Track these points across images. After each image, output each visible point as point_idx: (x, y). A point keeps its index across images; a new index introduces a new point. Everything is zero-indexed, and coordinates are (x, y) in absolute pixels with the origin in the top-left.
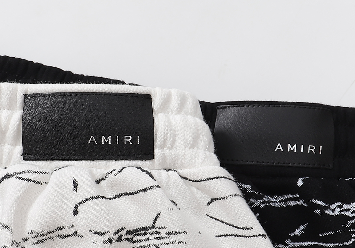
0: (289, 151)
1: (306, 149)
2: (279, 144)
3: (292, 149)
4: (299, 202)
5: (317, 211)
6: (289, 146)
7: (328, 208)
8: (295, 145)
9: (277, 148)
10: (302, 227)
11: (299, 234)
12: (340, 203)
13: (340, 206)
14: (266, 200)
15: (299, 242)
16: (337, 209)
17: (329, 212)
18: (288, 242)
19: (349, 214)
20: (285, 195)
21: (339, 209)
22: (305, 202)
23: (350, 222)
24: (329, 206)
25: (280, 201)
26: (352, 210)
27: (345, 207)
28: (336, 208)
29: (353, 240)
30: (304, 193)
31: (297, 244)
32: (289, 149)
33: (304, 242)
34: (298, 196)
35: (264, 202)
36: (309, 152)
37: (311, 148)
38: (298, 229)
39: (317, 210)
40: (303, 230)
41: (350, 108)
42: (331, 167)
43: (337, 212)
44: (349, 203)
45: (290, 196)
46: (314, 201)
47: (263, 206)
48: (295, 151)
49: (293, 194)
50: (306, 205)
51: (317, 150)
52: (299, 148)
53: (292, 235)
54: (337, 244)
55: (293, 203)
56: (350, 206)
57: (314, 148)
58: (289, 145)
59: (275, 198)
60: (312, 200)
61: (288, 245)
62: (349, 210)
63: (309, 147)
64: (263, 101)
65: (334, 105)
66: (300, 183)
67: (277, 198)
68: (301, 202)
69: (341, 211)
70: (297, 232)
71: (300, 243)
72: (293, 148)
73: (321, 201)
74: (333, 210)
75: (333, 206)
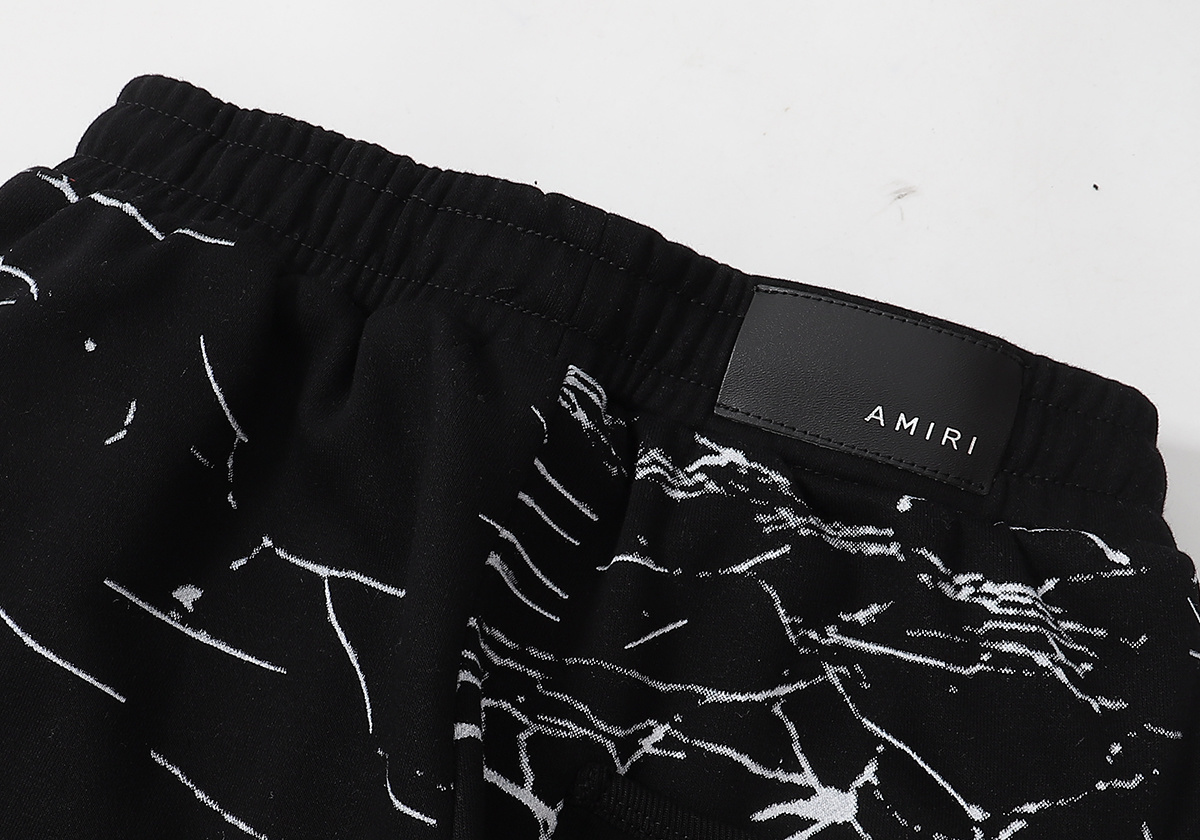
0: (897, 428)
1: (938, 433)
2: (879, 408)
3: (906, 426)
4: (889, 547)
5: (924, 578)
6: (902, 417)
7: (949, 580)
8: (916, 419)
9: (872, 415)
10: (875, 609)
11: (863, 622)
12: (978, 577)
13: (976, 584)
14: (814, 522)
15: (857, 640)
16: (967, 587)
17: (948, 590)
18: (831, 630)
19: (992, 606)
20: (859, 525)
21: (972, 590)
22: (901, 551)
23: (989, 625)
24: (952, 575)
25: (843, 538)
26: (1002, 598)
27: (988, 587)
28: (965, 584)
29: (978, 667)
30: (907, 531)
31: (851, 642)
32: (899, 424)
33: (869, 643)
34: (890, 532)
35: (809, 526)
36: (943, 443)
37: (951, 436)
38: (865, 608)
39: (926, 575)
40: (876, 616)
41: (1071, 367)
42: (985, 492)
43: (964, 595)
44: (998, 581)
45: (870, 530)
46: (923, 552)
47: (804, 532)
48: (912, 433)
49: (879, 527)
50: (902, 558)
51: (964, 444)
52: (922, 428)
53: (846, 618)
54: (943, 664)
55: (874, 549)
56: (1000, 588)
57: (957, 439)
58: (902, 415)
59: (834, 529)
60: (920, 549)
61: (827, 637)
62: (993, 597)
63: (947, 433)
64: (869, 300)
65: (1035, 351)
66: (904, 504)
67: (838, 530)
68: (893, 549)
69: (975, 595)
70: (861, 616)
71: (858, 642)
72: (910, 424)
73: (940, 557)
74: (958, 588)
75: (961, 579)
